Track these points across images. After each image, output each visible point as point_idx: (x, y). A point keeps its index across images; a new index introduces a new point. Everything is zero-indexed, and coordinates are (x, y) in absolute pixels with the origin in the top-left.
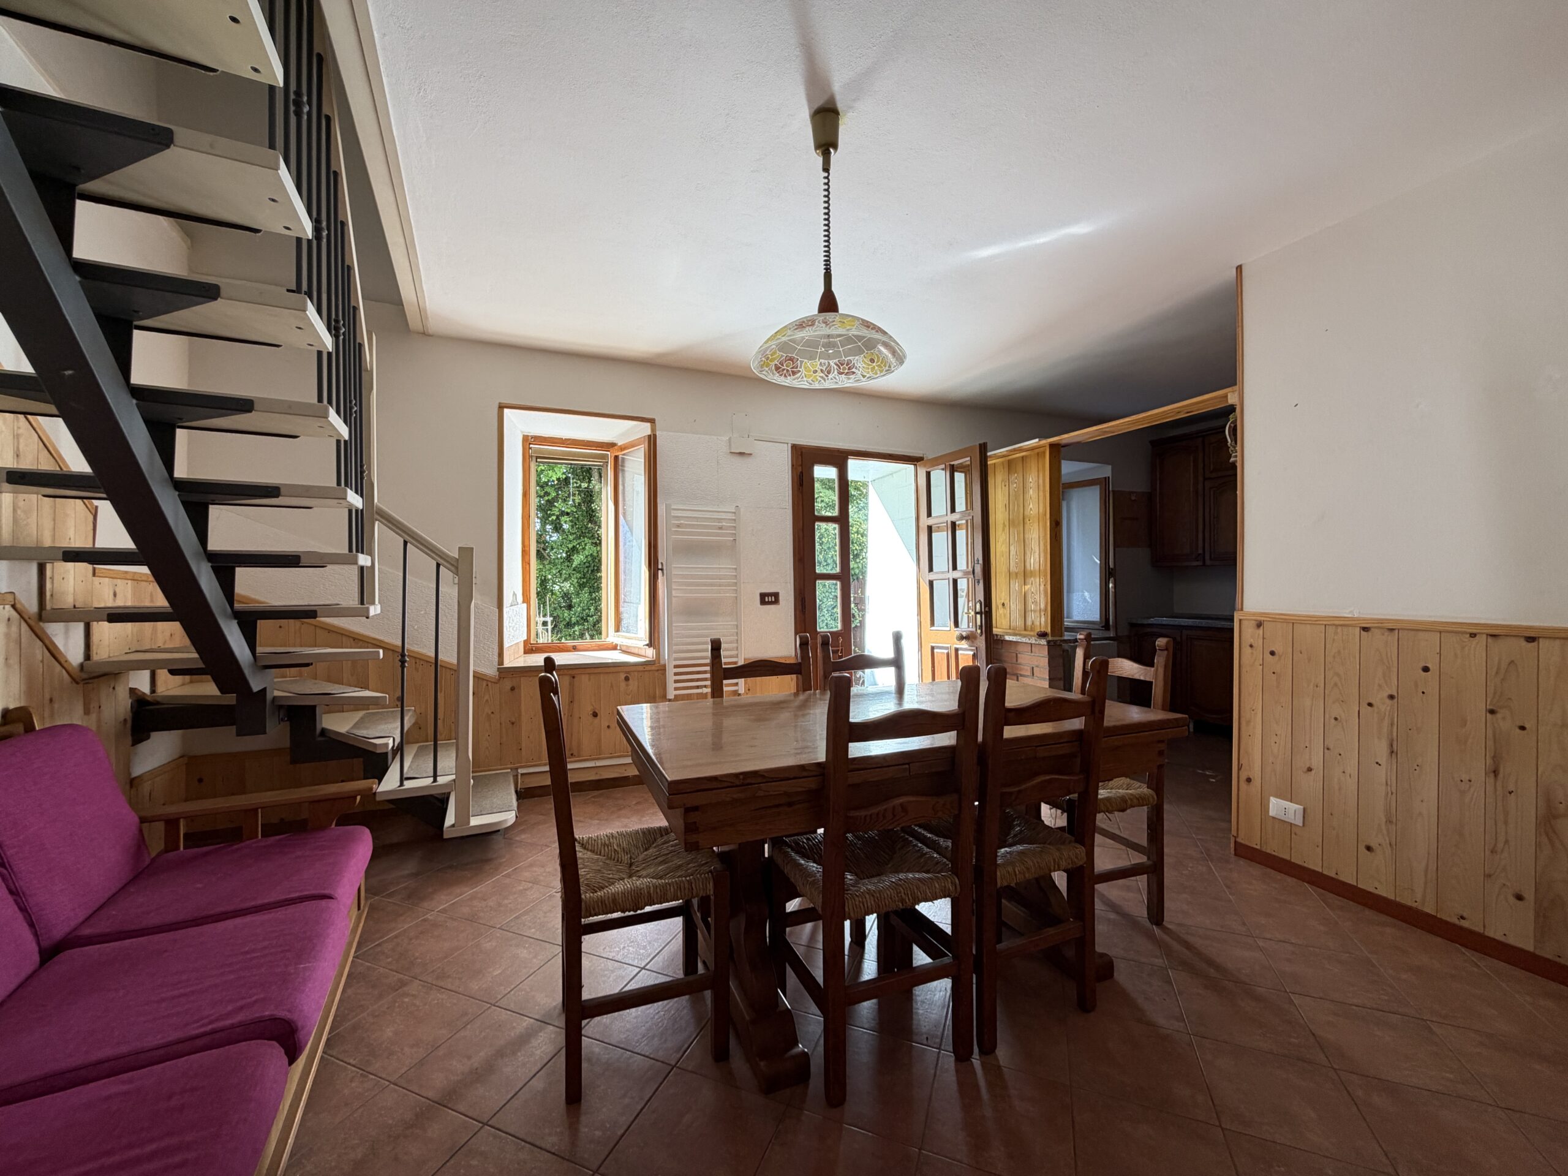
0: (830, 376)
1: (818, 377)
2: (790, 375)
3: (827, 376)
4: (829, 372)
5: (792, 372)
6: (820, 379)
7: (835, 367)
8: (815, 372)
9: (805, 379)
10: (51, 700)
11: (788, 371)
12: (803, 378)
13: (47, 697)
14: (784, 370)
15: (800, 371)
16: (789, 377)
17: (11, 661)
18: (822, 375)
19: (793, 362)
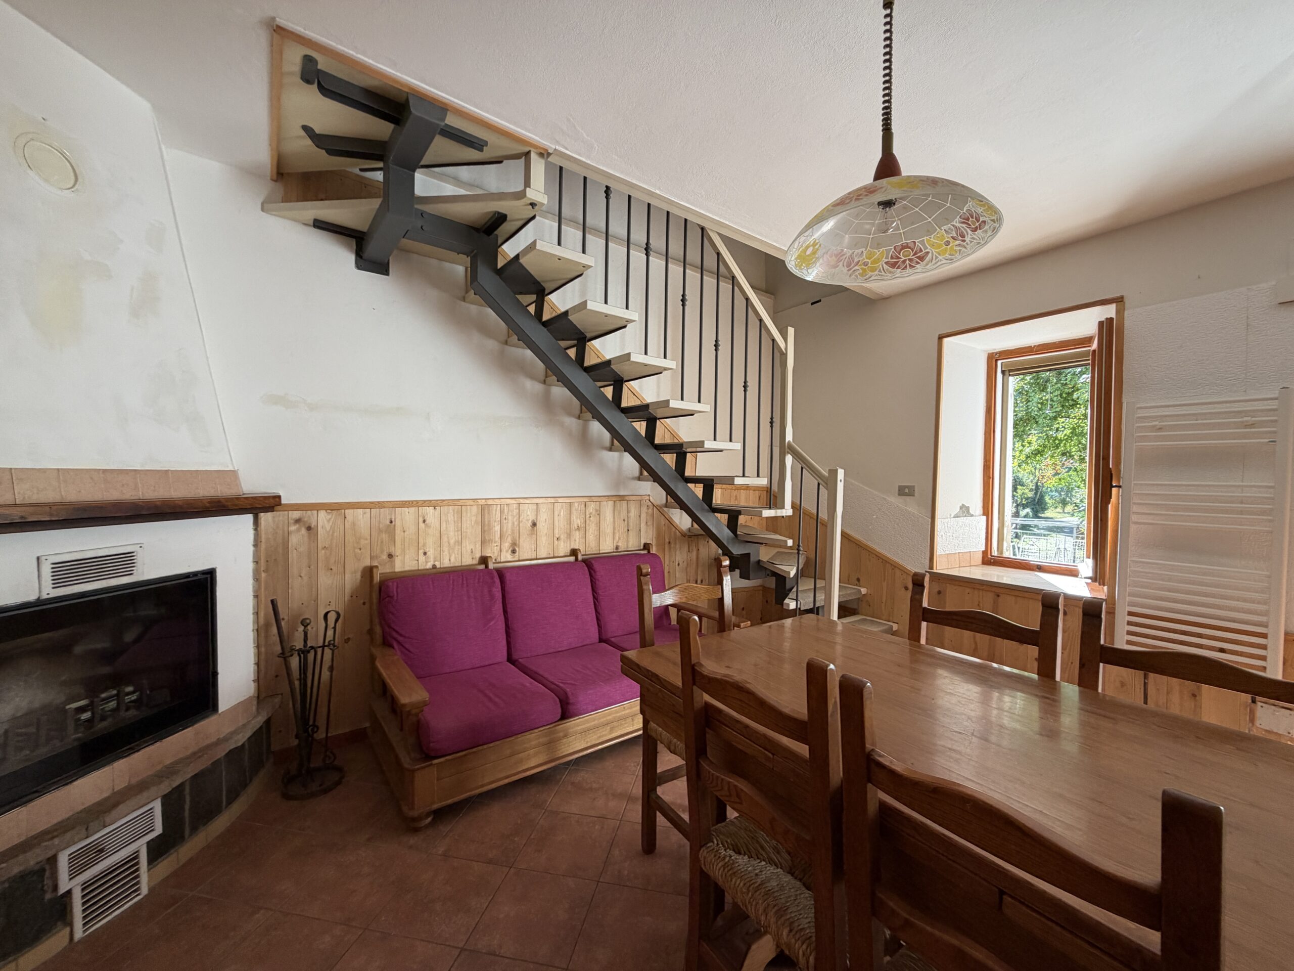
0: (968, 239)
1: (955, 248)
2: (918, 263)
3: (964, 241)
4: (963, 236)
5: (919, 258)
6: (958, 248)
7: (964, 225)
8: (947, 244)
9: (940, 257)
10: (669, 543)
11: (910, 260)
12: (937, 257)
13: (667, 540)
14: (904, 261)
15: (928, 253)
16: (918, 266)
17: (649, 524)
18: (957, 242)
19: (910, 248)
